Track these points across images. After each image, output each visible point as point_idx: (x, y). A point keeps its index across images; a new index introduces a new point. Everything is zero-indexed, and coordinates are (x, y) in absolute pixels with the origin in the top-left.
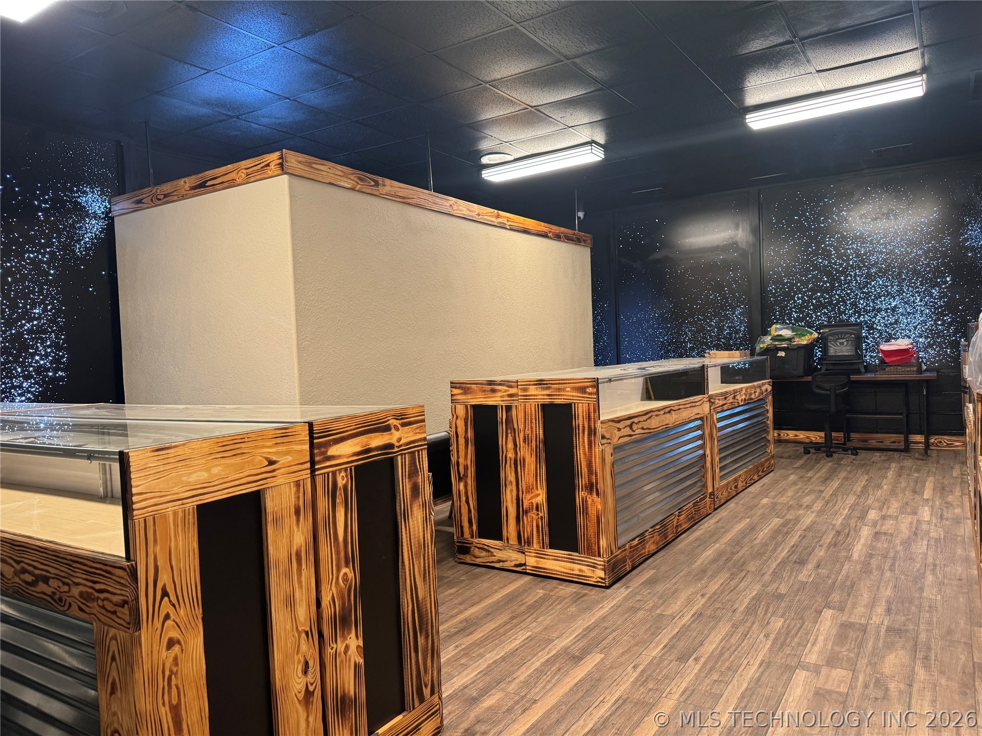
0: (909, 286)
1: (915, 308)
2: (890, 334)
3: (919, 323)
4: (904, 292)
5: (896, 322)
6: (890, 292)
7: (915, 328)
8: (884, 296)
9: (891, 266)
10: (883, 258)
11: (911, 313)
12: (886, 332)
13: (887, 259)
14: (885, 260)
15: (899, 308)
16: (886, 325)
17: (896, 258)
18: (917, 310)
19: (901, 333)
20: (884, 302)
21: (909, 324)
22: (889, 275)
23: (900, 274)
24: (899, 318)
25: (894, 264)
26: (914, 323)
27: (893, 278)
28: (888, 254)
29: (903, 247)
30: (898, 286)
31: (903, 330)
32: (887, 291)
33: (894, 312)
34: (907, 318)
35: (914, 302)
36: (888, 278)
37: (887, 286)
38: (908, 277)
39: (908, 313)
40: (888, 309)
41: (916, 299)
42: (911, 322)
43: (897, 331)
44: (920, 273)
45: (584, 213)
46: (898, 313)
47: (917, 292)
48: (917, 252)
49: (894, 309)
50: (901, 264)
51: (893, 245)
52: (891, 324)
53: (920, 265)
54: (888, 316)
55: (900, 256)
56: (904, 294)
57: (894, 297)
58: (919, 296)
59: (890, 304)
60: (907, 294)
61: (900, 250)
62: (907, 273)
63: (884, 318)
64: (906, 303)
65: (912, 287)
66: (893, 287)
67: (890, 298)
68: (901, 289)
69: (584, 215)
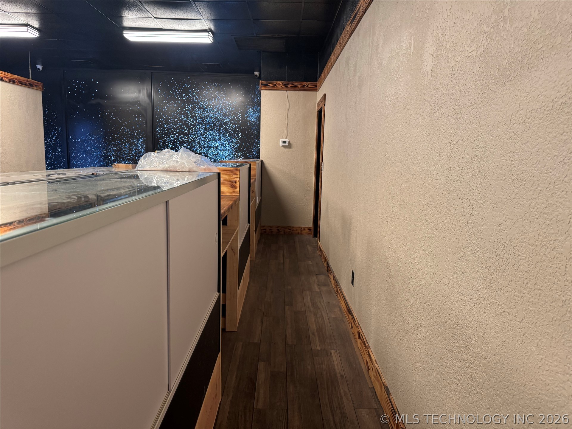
0: (223, 136)
1: (225, 148)
2: (215, 160)
3: (227, 155)
4: (221, 139)
5: (218, 154)
6: (215, 139)
7: (226, 157)
8: (213, 140)
9: (216, 125)
10: (212, 121)
11: (224, 150)
12: (213, 158)
13: (214, 121)
14: (213, 122)
15: (219, 147)
16: (213, 155)
17: (218, 121)
18: (226, 149)
19: (220, 160)
20: (212, 144)
21: (223, 155)
22: (215, 130)
23: (220, 130)
24: (219, 152)
25: (217, 124)
26: (225, 155)
27: (217, 131)
28: (214, 119)
29: (221, 116)
30: (219, 136)
31: (220, 158)
32: (214, 138)
33: (217, 149)
34: (222, 153)
35: (225, 145)
36: (214, 131)
37: (214, 135)
38: (223, 132)
39: (223, 150)
40: (214, 147)
41: (226, 143)
42: (224, 154)
43: (218, 158)
44: (228, 130)
45: (42, 66)
46: (218, 150)
47: (227, 140)
48: (227, 120)
49: (217, 147)
50: (220, 125)
51: (217, 115)
52: (215, 155)
53: (228, 127)
54: (214, 151)
55: (220, 120)
56: (221, 140)
57: (217, 141)
58: (228, 142)
59: (215, 145)
60: (222, 140)
61: (220, 118)
62: (223, 130)
63: (212, 152)
64: (222, 145)
65: (225, 137)
66: (216, 136)
67: (215, 142)
68: (220, 138)
69: (43, 68)
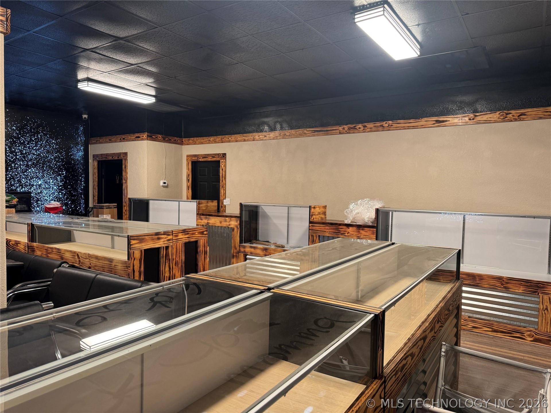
0: (47, 174)
1: (49, 186)
2: (38, 198)
3: (51, 193)
4: (45, 177)
5: (41, 192)
6: (38, 176)
7: (50, 196)
8: (35, 178)
9: (39, 162)
10: (35, 157)
11: (48, 188)
12: (36, 197)
13: (37, 158)
14: (36, 158)
15: (42, 185)
16: (36, 193)
17: (41, 158)
18: (51, 187)
19: (43, 198)
20: (35, 181)
21: (47, 194)
22: (38, 167)
23: (43, 167)
24: (42, 190)
25: (40, 162)
26: (49, 193)
27: (40, 169)
28: (37, 155)
29: (44, 153)
30: (42, 173)
31: (44, 196)
32: (37, 175)
33: (40, 187)
34: (46, 190)
35: (49, 183)
36: (37, 168)
37: (37, 173)
38: (47, 169)
39: (47, 188)
40: (37, 185)
41: (50, 181)
42: (48, 192)
43: (41, 197)
44: (52, 168)
46: (42, 188)
47: (51, 177)
48: (51, 157)
49: (40, 186)
50: (43, 162)
51: (40, 152)
52: (38, 193)
53: (52, 164)
54: (37, 189)
55: (43, 157)
56: (45, 178)
57: (40, 179)
58: (52, 179)
59: (38, 183)
60: (46, 178)
61: (43, 155)
62: (46, 167)
63: (35, 190)
64: (46, 182)
65: (49, 175)
66: (39, 173)
67: (38, 179)
68: (44, 175)
